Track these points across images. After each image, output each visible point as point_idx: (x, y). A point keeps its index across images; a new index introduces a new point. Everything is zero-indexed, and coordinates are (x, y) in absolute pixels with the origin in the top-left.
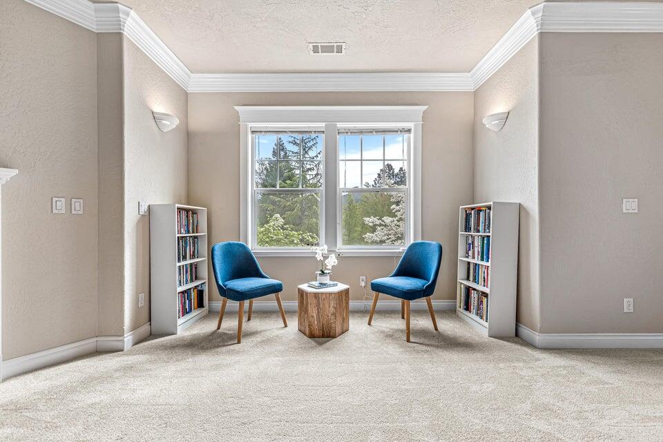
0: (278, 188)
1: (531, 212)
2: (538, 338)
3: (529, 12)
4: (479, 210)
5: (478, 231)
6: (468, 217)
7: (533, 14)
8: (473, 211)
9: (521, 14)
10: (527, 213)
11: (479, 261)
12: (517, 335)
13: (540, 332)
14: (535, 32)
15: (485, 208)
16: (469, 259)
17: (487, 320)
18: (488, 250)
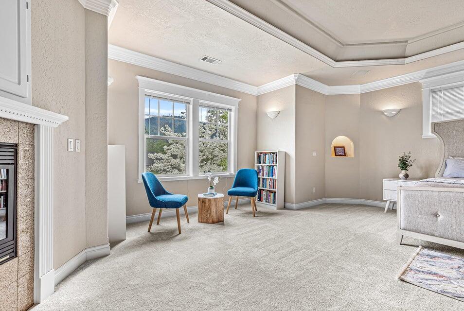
0: (159, 135)
1: (291, 156)
2: (294, 206)
3: (293, 75)
4: (266, 154)
5: (265, 163)
6: (259, 157)
7: (295, 76)
8: (262, 154)
9: (289, 74)
10: (289, 156)
11: (267, 177)
12: (284, 207)
13: (295, 204)
14: (294, 83)
15: (271, 153)
16: (260, 177)
17: (274, 203)
18: (272, 172)
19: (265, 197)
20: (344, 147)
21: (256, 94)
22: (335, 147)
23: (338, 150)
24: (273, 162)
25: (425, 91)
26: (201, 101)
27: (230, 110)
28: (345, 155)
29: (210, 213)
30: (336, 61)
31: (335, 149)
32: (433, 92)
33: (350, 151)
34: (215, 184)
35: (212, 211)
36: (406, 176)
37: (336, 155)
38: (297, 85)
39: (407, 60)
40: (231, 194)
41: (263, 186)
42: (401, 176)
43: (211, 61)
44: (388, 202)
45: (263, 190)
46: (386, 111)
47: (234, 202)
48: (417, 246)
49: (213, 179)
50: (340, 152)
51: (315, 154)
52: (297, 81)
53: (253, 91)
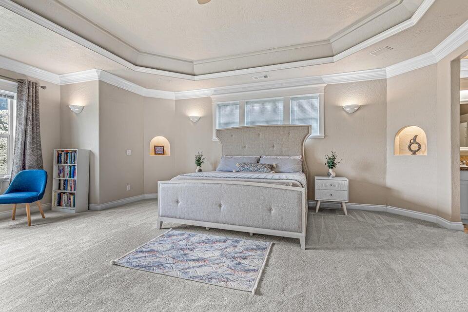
1: (95, 155)
2: (99, 206)
3: (94, 70)
4: (67, 153)
5: (67, 163)
6: (59, 156)
7: (97, 71)
8: (63, 153)
11: (68, 178)
12: (88, 209)
13: (100, 204)
14: (97, 79)
15: (72, 151)
16: (62, 178)
17: (74, 206)
18: (74, 172)
19: (66, 200)
20: (163, 147)
21: (59, 84)
22: (155, 146)
23: (158, 148)
25: (214, 105)
27: (12, 97)
28: (164, 154)
30: (135, 65)
31: (155, 147)
32: (219, 106)
33: (168, 150)
36: (200, 171)
37: (155, 154)
38: (100, 81)
39: (196, 77)
41: (64, 189)
42: (197, 170)
45: (64, 193)
47: (11, 212)
48: (169, 228)
50: (159, 150)
51: (129, 152)
52: (100, 76)
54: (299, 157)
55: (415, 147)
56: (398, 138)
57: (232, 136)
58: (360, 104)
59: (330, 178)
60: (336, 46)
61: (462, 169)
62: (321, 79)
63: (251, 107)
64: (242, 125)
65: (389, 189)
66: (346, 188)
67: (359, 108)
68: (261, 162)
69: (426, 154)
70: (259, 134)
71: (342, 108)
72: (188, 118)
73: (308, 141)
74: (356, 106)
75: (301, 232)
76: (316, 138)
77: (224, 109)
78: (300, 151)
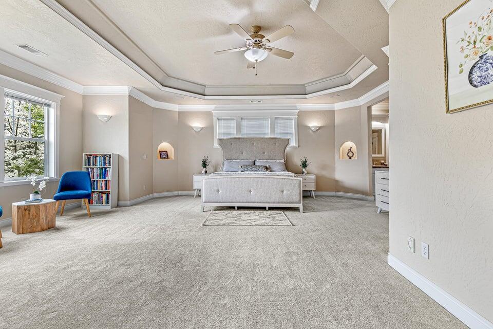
1: (125, 158)
2: (128, 203)
4: (96, 156)
5: (96, 166)
6: (88, 159)
7: (128, 88)
10: (122, 158)
11: (98, 179)
12: (118, 206)
13: (129, 201)
14: (127, 94)
15: (103, 156)
17: (107, 203)
18: (105, 173)
19: (97, 199)
20: (167, 152)
21: (81, 93)
22: (160, 151)
23: (162, 153)
24: (106, 163)
25: (215, 118)
26: (6, 90)
27: (49, 106)
28: (168, 158)
29: (38, 220)
30: (163, 86)
31: (160, 153)
32: (218, 119)
33: (172, 154)
34: (41, 189)
35: (41, 218)
36: (206, 172)
37: (161, 158)
38: (129, 96)
39: (206, 97)
40: (57, 198)
41: (93, 188)
42: (203, 172)
43: (33, 51)
44: (196, 190)
45: (94, 192)
46: (195, 127)
48: (211, 211)
49: (38, 183)
50: (164, 155)
51: (145, 157)
52: (130, 92)
53: (79, 89)
54: (283, 161)
55: (350, 154)
56: (341, 148)
57: (231, 144)
58: (320, 125)
59: (304, 175)
60: (308, 89)
61: (373, 167)
62: (296, 106)
63: (244, 123)
64: (238, 136)
65: (337, 181)
66: (314, 181)
67: (320, 128)
68: (257, 164)
69: (356, 158)
70: (253, 144)
71: (309, 128)
72: (192, 128)
73: (287, 149)
74: (317, 127)
75: (300, 203)
76: (293, 148)
77: (222, 122)
78: (283, 156)
